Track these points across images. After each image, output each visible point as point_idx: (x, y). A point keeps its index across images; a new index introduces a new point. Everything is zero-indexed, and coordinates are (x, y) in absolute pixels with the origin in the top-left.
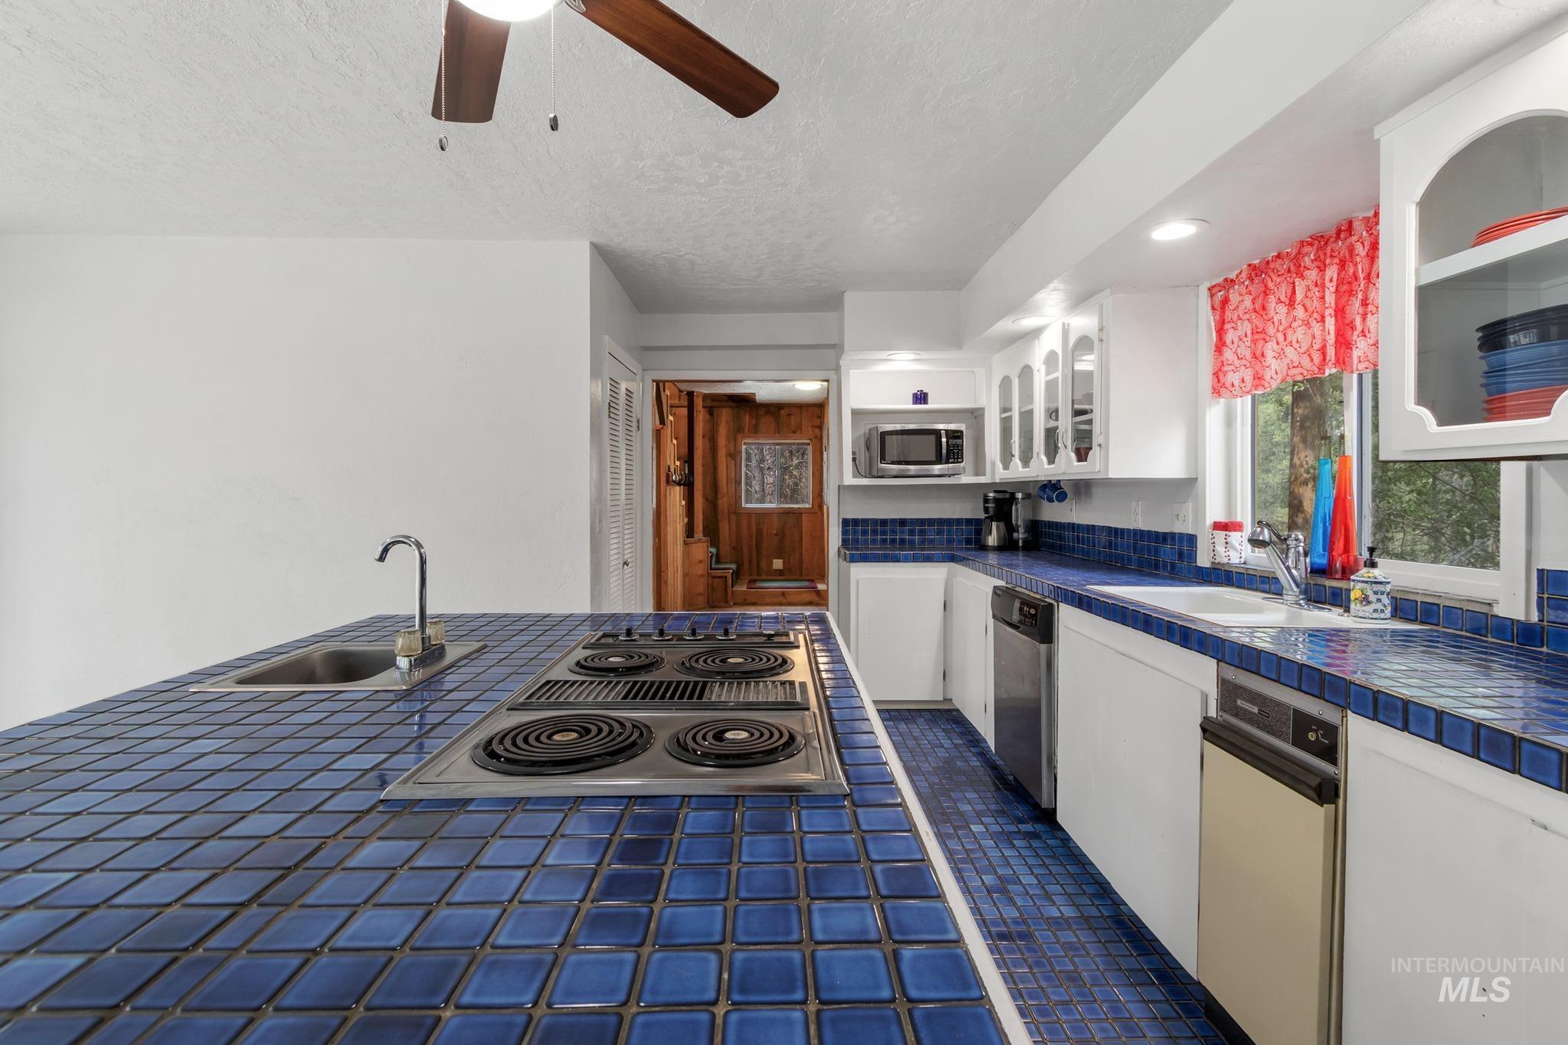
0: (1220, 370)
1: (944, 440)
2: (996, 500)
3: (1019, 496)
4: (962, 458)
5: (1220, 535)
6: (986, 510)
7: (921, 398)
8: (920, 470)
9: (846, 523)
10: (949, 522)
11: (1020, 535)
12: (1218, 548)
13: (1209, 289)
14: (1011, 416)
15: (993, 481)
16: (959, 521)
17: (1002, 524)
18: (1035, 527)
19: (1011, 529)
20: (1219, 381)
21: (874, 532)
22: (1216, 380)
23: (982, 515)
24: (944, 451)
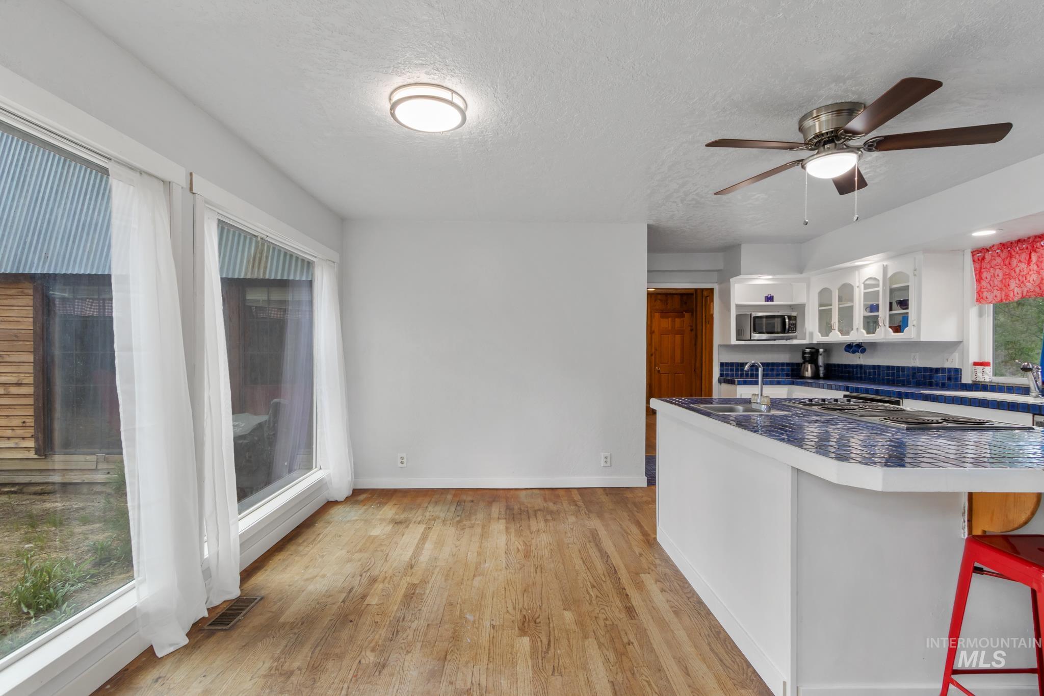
0: (980, 291)
1: (787, 320)
2: (810, 353)
3: (821, 350)
4: (796, 330)
5: (979, 368)
6: (804, 358)
7: (770, 298)
8: (771, 337)
9: (722, 365)
10: (777, 364)
11: (822, 371)
12: (978, 374)
13: (972, 252)
14: (831, 309)
15: (811, 342)
16: (783, 364)
17: (813, 366)
18: (828, 367)
19: (817, 367)
20: (979, 296)
21: (737, 370)
22: (978, 295)
23: (800, 360)
24: (787, 327)
